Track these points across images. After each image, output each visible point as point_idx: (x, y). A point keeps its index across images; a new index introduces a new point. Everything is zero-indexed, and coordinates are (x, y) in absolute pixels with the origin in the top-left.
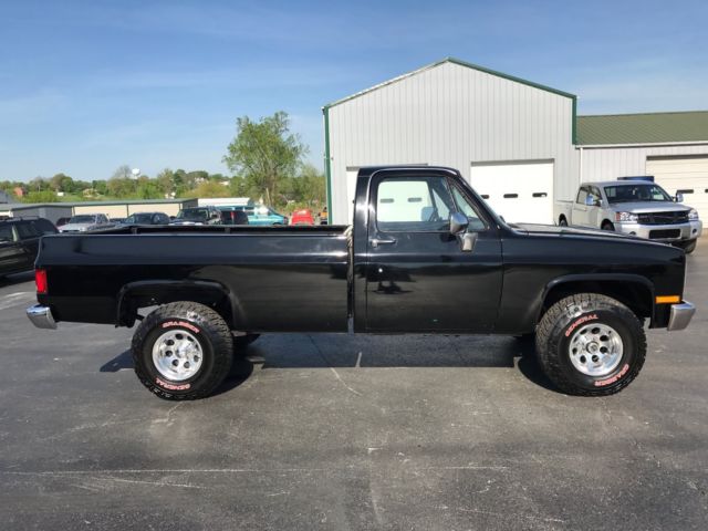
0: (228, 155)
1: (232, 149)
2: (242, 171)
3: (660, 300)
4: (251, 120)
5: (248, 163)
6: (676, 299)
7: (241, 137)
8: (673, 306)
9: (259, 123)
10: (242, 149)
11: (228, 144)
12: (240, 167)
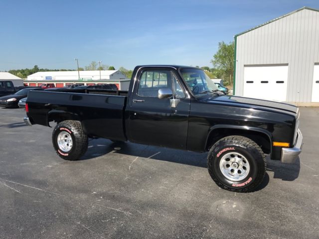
0: (214, 60)
1: (215, 57)
2: (219, 67)
3: (276, 144)
4: (225, 43)
5: (223, 63)
6: (287, 144)
7: (220, 51)
8: (283, 149)
9: (229, 44)
10: (220, 57)
11: (214, 55)
12: (218, 65)
